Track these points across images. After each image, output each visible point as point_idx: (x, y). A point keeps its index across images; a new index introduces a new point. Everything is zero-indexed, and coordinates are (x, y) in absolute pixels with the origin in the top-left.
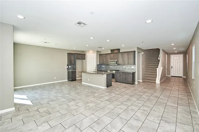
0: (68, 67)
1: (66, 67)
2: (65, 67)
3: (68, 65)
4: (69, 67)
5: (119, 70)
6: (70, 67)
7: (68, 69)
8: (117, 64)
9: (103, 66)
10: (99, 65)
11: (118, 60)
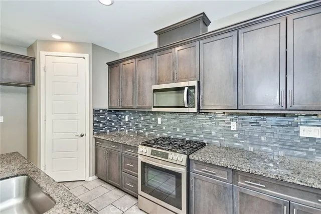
8: (195, 110)
9: (127, 117)
10: (104, 110)
11: (199, 82)
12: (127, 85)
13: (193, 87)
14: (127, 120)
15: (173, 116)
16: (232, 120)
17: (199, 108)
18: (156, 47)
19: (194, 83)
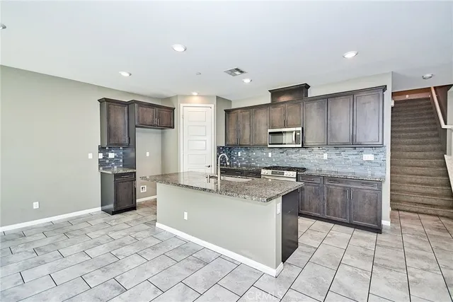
0: (101, 156)
1: (94, 156)
2: (90, 156)
3: (101, 149)
4: (106, 157)
5: (304, 169)
6: (111, 155)
7: (102, 163)
8: (300, 146)
9: (239, 153)
10: (223, 147)
11: (303, 128)
12: (244, 128)
13: (299, 131)
14: (239, 155)
15: (281, 151)
16: (324, 152)
17: (303, 145)
18: (270, 102)
19: (300, 129)
